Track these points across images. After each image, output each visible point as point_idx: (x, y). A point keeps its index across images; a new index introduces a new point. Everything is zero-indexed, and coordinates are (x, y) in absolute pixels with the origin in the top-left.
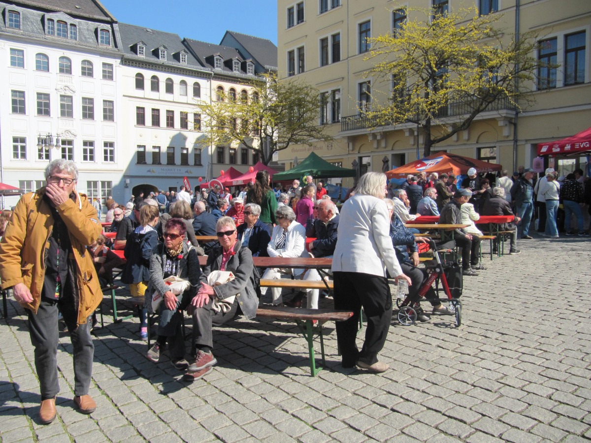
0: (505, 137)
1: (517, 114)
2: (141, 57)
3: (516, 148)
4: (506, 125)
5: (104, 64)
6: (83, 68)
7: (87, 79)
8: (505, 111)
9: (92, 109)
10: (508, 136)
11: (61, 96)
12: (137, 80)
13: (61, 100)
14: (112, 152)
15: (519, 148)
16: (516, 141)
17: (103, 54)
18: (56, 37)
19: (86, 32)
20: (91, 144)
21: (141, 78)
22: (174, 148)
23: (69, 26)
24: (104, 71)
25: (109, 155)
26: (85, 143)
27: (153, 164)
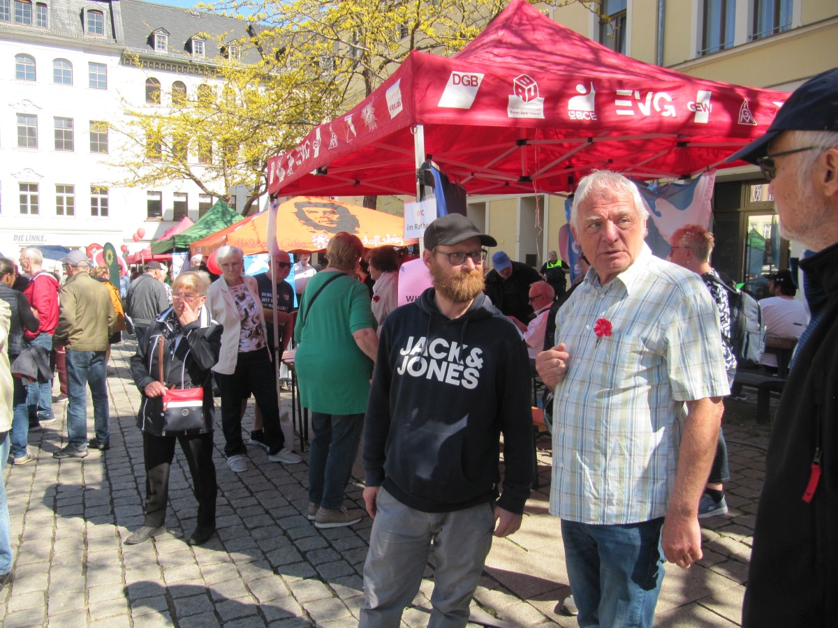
2: (159, 52)
5: (92, 64)
6: (56, 71)
7: (62, 88)
9: (70, 135)
11: (19, 115)
12: (148, 88)
13: (19, 121)
14: (105, 202)
17: (89, 49)
18: (11, 24)
19: (64, 16)
20: (70, 189)
21: (156, 85)
22: (211, 195)
23: (34, 7)
24: (92, 76)
25: (100, 207)
26: (60, 188)
27: (174, 220)
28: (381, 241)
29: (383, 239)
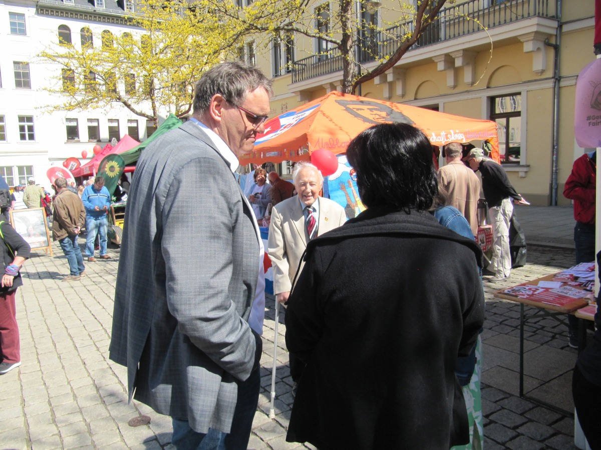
0: (537, 73)
1: (560, 26)
2: (67, 3)
3: (557, 92)
4: (539, 49)
5: (12, 14)
8: (535, 20)
10: (543, 72)
12: (60, 34)
14: (31, 129)
15: (564, 92)
16: (557, 79)
20: (1, 119)
21: (68, 32)
22: (118, 120)
24: (12, 24)
25: (27, 132)
27: (89, 141)
28: (447, 138)
29: (449, 136)
